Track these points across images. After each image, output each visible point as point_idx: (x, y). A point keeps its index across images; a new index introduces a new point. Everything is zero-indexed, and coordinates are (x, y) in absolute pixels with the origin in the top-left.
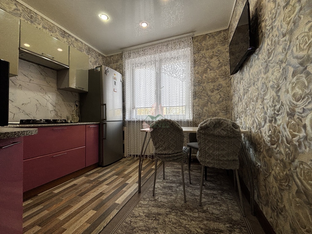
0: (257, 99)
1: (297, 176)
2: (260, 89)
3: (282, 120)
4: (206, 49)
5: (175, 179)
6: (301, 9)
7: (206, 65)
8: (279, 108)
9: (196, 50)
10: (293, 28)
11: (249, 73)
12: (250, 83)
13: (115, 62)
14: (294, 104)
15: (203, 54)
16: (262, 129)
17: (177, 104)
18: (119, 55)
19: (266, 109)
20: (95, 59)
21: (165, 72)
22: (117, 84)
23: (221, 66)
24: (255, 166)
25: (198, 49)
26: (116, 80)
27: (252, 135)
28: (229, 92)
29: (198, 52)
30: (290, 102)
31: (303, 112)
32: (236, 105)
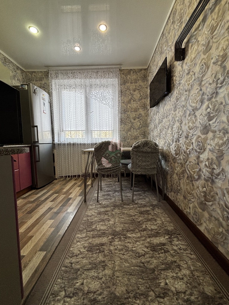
0: (168, 127)
1: (188, 169)
2: (170, 121)
3: (182, 140)
4: (130, 83)
5: (110, 189)
6: (195, 80)
7: (130, 97)
8: (181, 133)
9: (123, 82)
10: (191, 88)
11: (163, 109)
12: (164, 116)
13: (38, 79)
14: (188, 131)
15: (128, 87)
16: (170, 147)
17: (107, 129)
18: (43, 72)
19: (173, 134)
20: (13, 72)
21: (96, 98)
22: (46, 106)
23: (142, 99)
24: (165, 171)
25: (124, 81)
26: (45, 101)
27: (164, 151)
28: (146, 120)
29: (124, 84)
30: (187, 130)
31: (192, 136)
32: (152, 130)
